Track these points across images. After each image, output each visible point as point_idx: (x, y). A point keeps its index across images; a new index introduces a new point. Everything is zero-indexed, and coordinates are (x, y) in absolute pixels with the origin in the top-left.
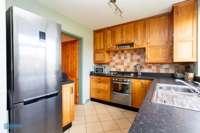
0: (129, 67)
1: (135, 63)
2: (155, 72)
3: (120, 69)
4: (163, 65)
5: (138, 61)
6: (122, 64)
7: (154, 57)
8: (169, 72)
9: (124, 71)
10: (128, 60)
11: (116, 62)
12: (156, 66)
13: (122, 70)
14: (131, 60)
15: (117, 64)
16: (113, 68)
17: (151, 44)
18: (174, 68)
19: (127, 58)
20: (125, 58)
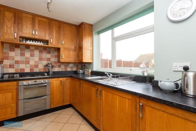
0: (36, 66)
1: (45, 63)
2: (64, 70)
3: (24, 69)
4: (69, 64)
5: (48, 60)
6: (27, 62)
7: (67, 57)
8: (73, 70)
9: (29, 72)
10: (36, 58)
11: (16, 59)
12: (64, 65)
13: (27, 70)
14: (39, 58)
15: (17, 62)
16: (10, 68)
17: (65, 46)
18: (76, 67)
19: (35, 56)
20: (32, 55)
